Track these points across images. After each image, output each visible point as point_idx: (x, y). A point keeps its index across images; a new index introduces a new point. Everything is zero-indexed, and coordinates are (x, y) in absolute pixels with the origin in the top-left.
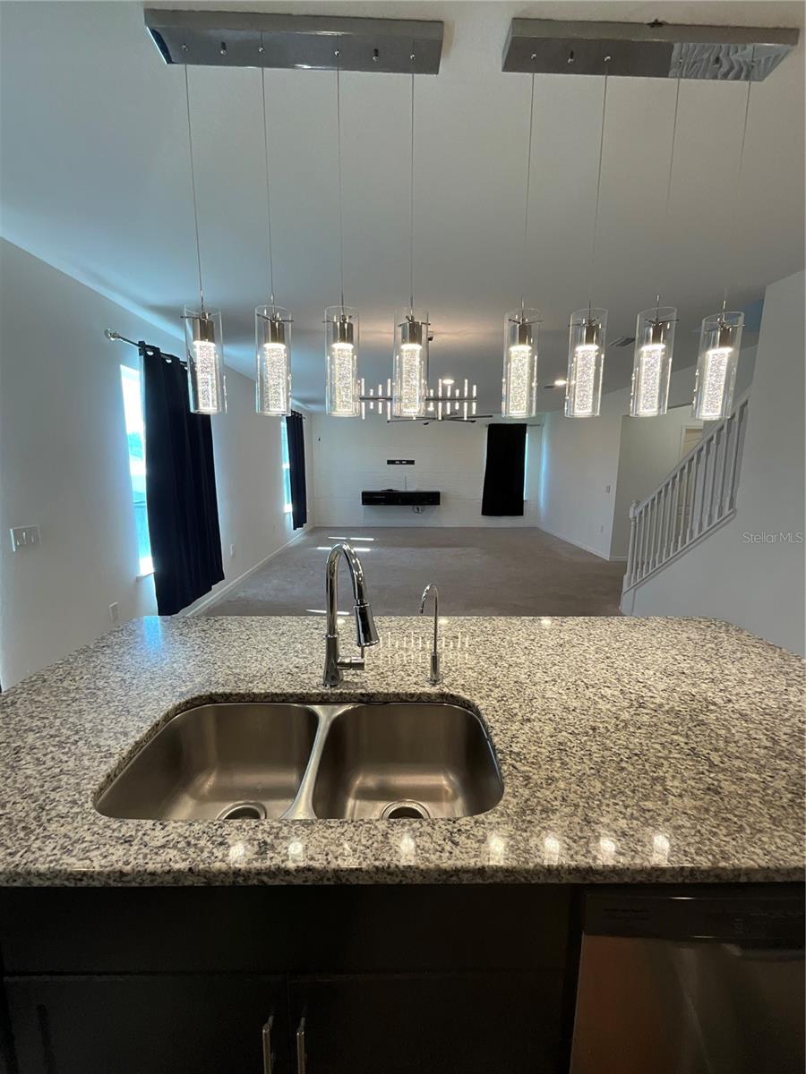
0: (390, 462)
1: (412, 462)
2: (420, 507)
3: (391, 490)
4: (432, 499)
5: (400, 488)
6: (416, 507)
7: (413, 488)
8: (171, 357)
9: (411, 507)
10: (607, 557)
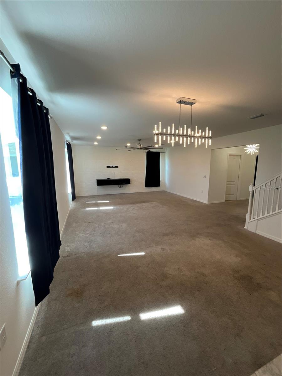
0: (108, 167)
1: (117, 167)
2: (121, 185)
3: (109, 179)
4: (127, 182)
5: (113, 177)
6: (119, 185)
7: (118, 177)
8: (32, 91)
9: (118, 185)
10: (207, 202)
